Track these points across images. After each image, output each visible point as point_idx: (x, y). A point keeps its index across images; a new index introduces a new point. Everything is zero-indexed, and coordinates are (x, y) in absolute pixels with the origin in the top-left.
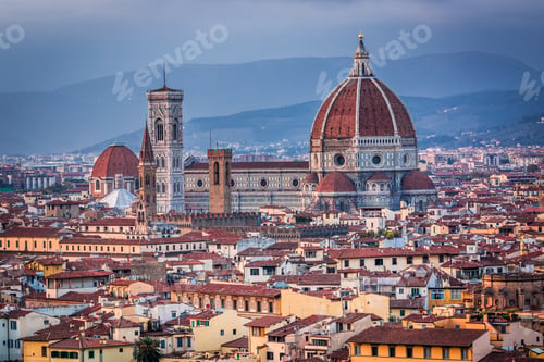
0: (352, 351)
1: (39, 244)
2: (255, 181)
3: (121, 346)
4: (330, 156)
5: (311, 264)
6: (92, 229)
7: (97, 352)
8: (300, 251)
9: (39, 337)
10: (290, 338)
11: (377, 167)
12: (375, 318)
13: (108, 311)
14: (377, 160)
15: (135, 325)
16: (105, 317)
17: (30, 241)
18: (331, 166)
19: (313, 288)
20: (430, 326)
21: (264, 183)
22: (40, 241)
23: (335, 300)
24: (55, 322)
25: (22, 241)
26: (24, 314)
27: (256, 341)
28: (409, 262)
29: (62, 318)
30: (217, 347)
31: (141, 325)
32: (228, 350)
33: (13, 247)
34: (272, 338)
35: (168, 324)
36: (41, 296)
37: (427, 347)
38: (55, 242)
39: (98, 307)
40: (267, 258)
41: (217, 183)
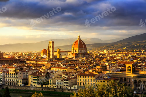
0: (77, 77)
1: (32, 62)
2: (64, 54)
3: (43, 76)
4: (74, 51)
5: (72, 65)
6: (40, 60)
7: (40, 77)
8: (70, 63)
9: (31, 75)
10: (68, 75)
11: (81, 52)
12: (81, 72)
13: (41, 71)
14: (81, 51)
15: (45, 73)
16: (41, 72)
17: (31, 62)
18: (75, 52)
19: (72, 68)
20: (89, 73)
21: (65, 54)
22: (33, 62)
23: (75, 70)
24: (34, 73)
25: (30, 62)
26: (29, 71)
27: (63, 75)
28: (86, 65)
29: (35, 72)
30: (57, 76)
31: (46, 73)
32: (59, 77)
33: (29, 63)
34: (65, 75)
35: (50, 73)
36: (32, 69)
37: (88, 76)
38: (35, 62)
39: (40, 70)
40: (65, 64)
41: (58, 54)
